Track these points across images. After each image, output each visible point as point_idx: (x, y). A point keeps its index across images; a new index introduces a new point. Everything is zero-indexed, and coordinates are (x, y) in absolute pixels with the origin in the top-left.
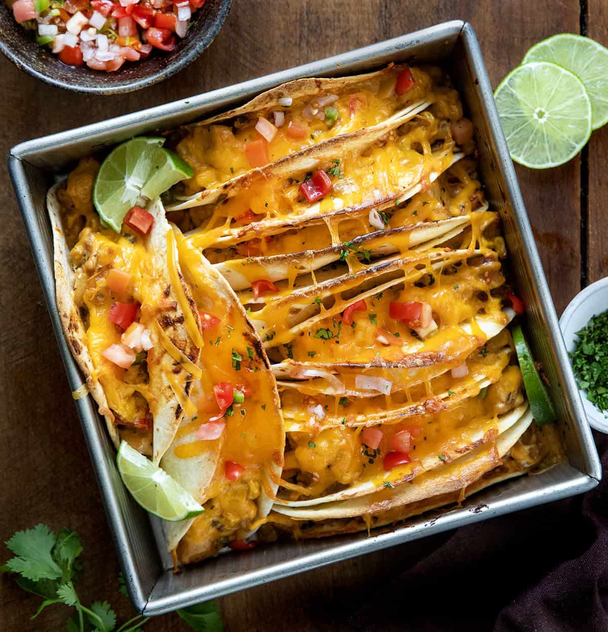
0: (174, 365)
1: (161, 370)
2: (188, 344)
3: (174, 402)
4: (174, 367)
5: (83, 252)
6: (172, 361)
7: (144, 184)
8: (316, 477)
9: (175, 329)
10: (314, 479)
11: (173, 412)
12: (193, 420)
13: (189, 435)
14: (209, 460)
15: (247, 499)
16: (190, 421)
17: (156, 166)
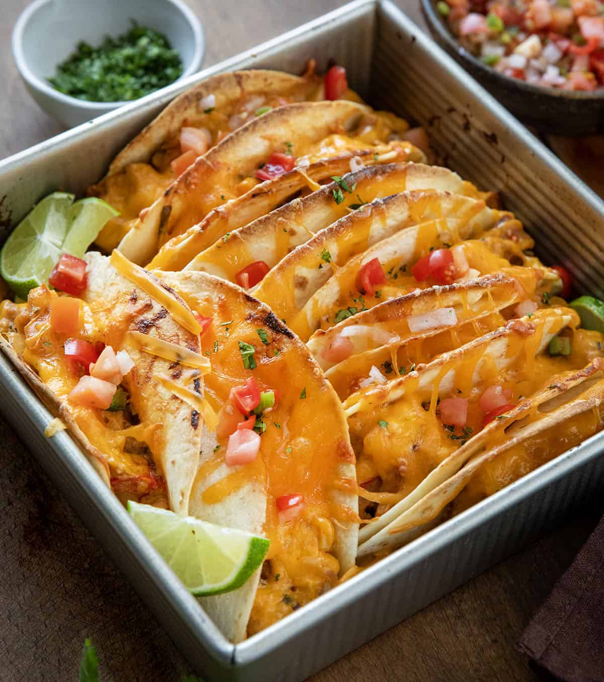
0: (170, 368)
1: (155, 386)
2: (181, 337)
3: (185, 412)
4: (171, 372)
5: (8, 324)
6: (167, 365)
7: (63, 241)
8: (403, 464)
9: (158, 328)
10: (402, 467)
11: (187, 424)
12: (215, 451)
13: (216, 472)
14: (254, 491)
15: (320, 550)
16: (212, 454)
17: (72, 218)
